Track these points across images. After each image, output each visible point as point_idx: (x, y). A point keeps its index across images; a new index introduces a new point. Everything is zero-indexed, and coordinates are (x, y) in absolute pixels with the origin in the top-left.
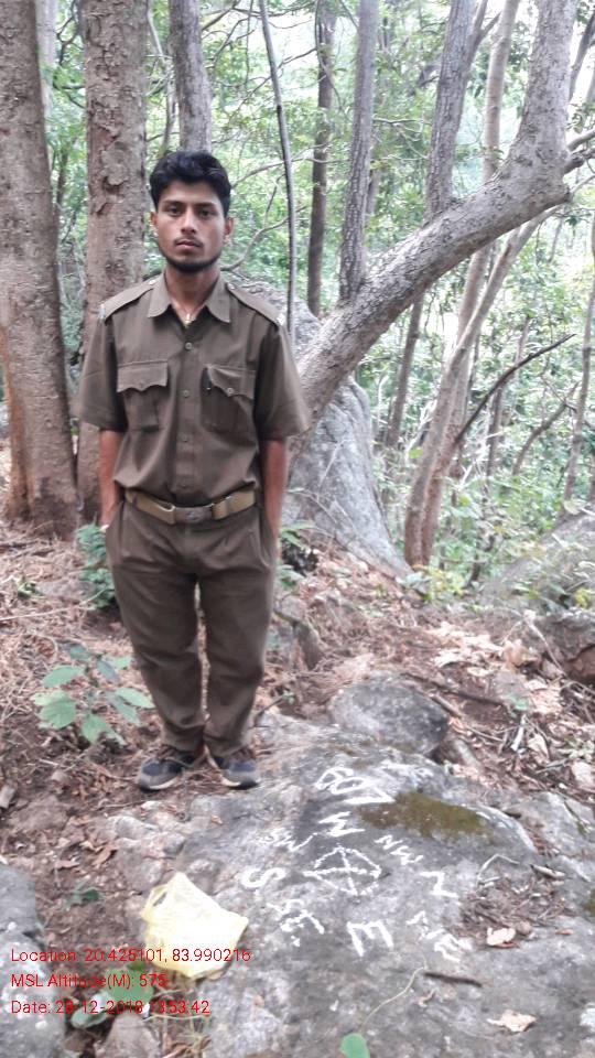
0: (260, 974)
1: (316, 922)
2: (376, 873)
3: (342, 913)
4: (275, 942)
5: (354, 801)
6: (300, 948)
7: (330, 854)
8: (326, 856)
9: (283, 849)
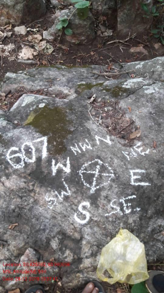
0: (149, 229)
1: (130, 197)
2: (100, 162)
3: (125, 184)
4: (134, 219)
5: (45, 154)
6: (142, 209)
7: (82, 177)
8: (83, 179)
9: (66, 198)
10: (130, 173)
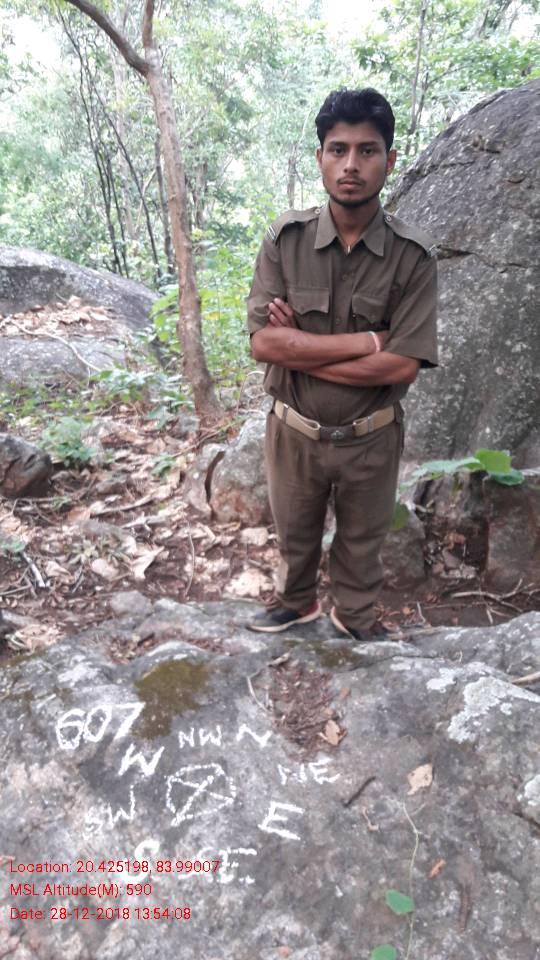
0: (256, 933)
1: (242, 851)
2: (220, 771)
3: (246, 824)
4: (233, 898)
5: (123, 732)
6: (257, 882)
7: (169, 790)
8: (168, 795)
9: (122, 825)
10: (269, 806)
